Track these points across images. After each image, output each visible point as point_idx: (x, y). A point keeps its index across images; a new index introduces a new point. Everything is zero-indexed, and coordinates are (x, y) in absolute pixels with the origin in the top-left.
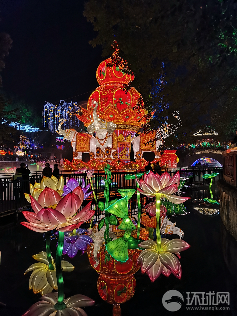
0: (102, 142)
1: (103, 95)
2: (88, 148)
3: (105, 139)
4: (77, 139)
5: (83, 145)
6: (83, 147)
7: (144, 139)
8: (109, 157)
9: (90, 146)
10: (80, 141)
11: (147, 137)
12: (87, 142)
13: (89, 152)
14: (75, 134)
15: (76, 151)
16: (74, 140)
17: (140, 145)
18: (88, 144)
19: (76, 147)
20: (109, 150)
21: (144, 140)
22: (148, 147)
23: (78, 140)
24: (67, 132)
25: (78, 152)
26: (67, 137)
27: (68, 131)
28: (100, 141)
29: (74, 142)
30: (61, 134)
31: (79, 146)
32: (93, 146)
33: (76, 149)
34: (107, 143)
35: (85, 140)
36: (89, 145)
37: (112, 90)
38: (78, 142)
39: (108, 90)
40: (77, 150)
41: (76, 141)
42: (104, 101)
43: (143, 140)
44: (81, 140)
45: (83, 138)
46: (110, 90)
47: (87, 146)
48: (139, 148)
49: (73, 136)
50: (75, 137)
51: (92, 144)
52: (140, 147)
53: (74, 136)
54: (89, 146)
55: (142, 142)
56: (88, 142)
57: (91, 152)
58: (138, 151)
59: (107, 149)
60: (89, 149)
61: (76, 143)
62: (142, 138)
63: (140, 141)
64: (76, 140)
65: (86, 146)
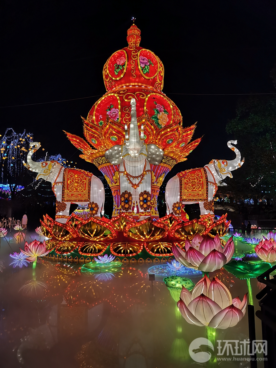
0: (136, 181)
1: (126, 100)
2: (87, 196)
3: (141, 177)
4: (66, 179)
5: (76, 189)
6: (78, 193)
7: (188, 181)
8: (147, 211)
9: (91, 192)
10: (70, 182)
11: (192, 179)
12: (85, 184)
13: (89, 202)
14: (61, 169)
15: (62, 200)
16: (60, 179)
17: (181, 192)
18: (87, 188)
19: (63, 193)
20: (148, 197)
21: (188, 184)
22: (194, 195)
23: (68, 180)
24: (45, 166)
25: (66, 203)
26: (45, 174)
27: (46, 164)
28: (131, 179)
29: (60, 184)
30: (33, 169)
31: (70, 191)
32: (97, 191)
33: (63, 197)
34: (144, 184)
35: (81, 181)
36: (89, 190)
37: (141, 94)
38: (68, 184)
39: (134, 94)
40: (66, 199)
41: (63, 183)
42: (127, 112)
43: (185, 183)
44: (73, 181)
45: (78, 177)
46: (138, 94)
47: (86, 192)
48: (179, 197)
49: (57, 174)
50: (61, 175)
51: (95, 189)
52: (180, 195)
53: (59, 173)
54: (89, 192)
55: (183, 186)
56: (87, 184)
57: (93, 202)
58: (177, 202)
59: (145, 196)
60: (89, 198)
61: (63, 187)
62: (184, 181)
63: (181, 185)
64: (64, 180)
65: (83, 191)
